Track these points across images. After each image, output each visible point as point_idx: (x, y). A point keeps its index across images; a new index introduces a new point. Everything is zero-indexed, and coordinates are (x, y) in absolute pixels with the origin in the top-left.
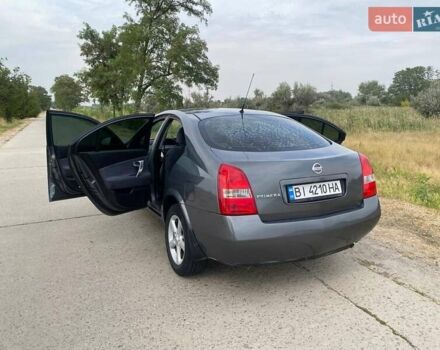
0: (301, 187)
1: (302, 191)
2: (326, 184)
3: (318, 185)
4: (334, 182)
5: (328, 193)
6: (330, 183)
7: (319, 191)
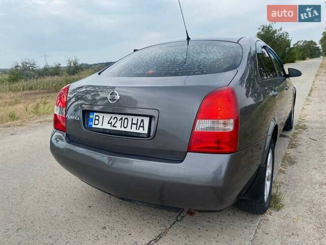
0: (101, 115)
1: (101, 120)
2: (130, 118)
3: (119, 117)
4: (140, 118)
5: (128, 129)
6: (135, 118)
7: (118, 124)
